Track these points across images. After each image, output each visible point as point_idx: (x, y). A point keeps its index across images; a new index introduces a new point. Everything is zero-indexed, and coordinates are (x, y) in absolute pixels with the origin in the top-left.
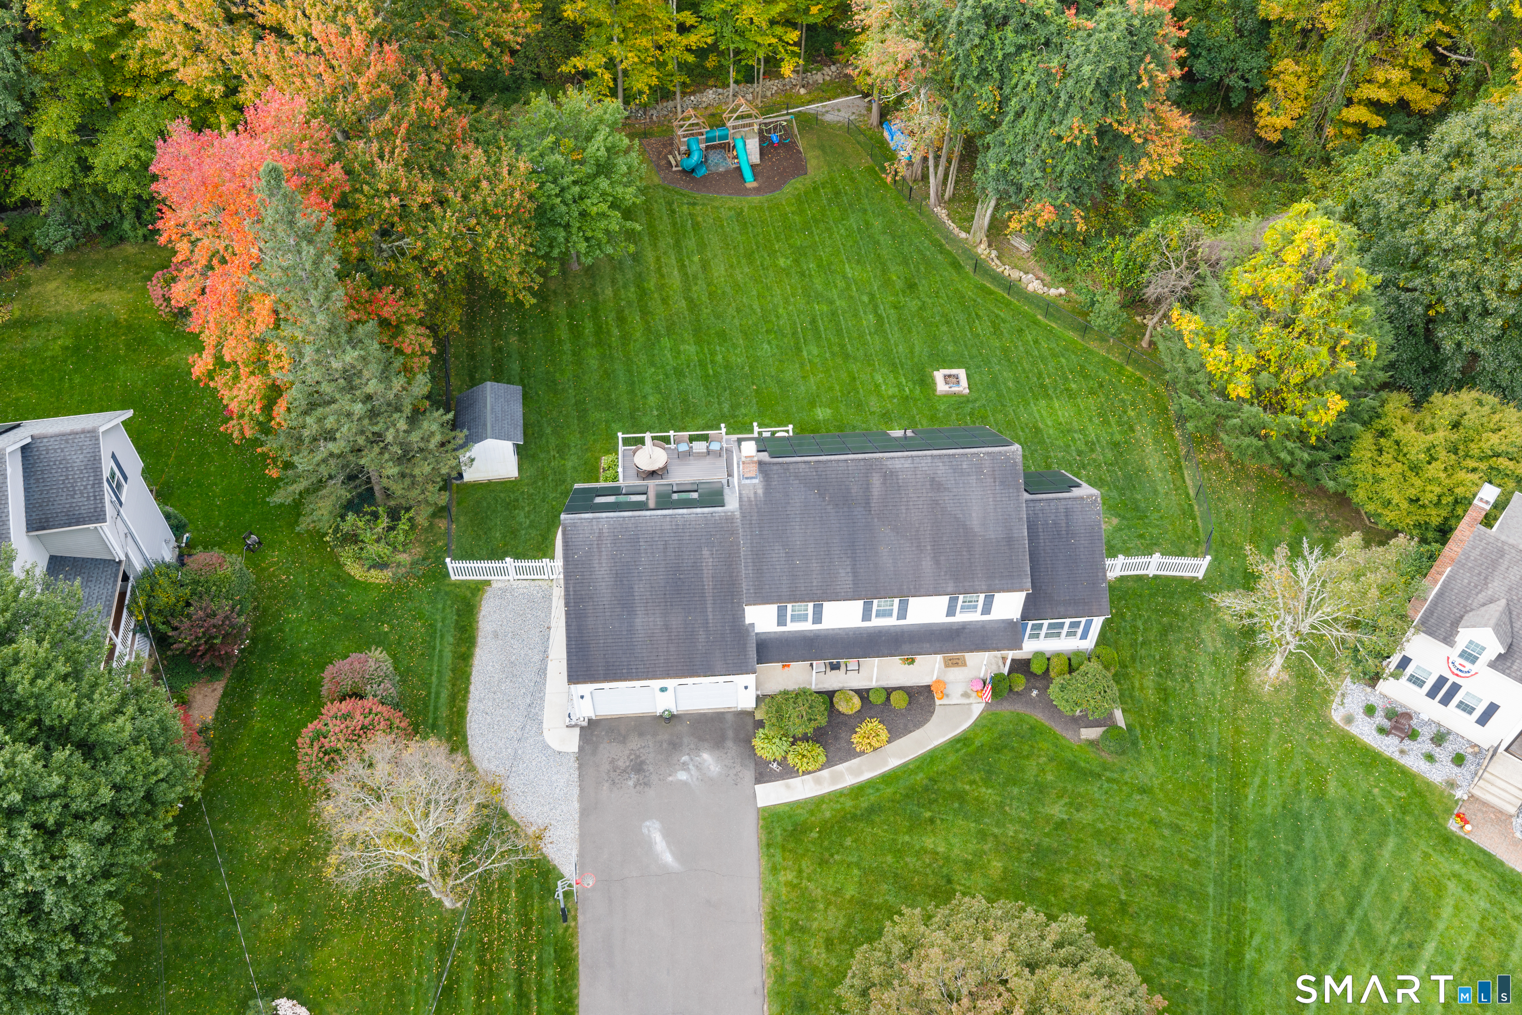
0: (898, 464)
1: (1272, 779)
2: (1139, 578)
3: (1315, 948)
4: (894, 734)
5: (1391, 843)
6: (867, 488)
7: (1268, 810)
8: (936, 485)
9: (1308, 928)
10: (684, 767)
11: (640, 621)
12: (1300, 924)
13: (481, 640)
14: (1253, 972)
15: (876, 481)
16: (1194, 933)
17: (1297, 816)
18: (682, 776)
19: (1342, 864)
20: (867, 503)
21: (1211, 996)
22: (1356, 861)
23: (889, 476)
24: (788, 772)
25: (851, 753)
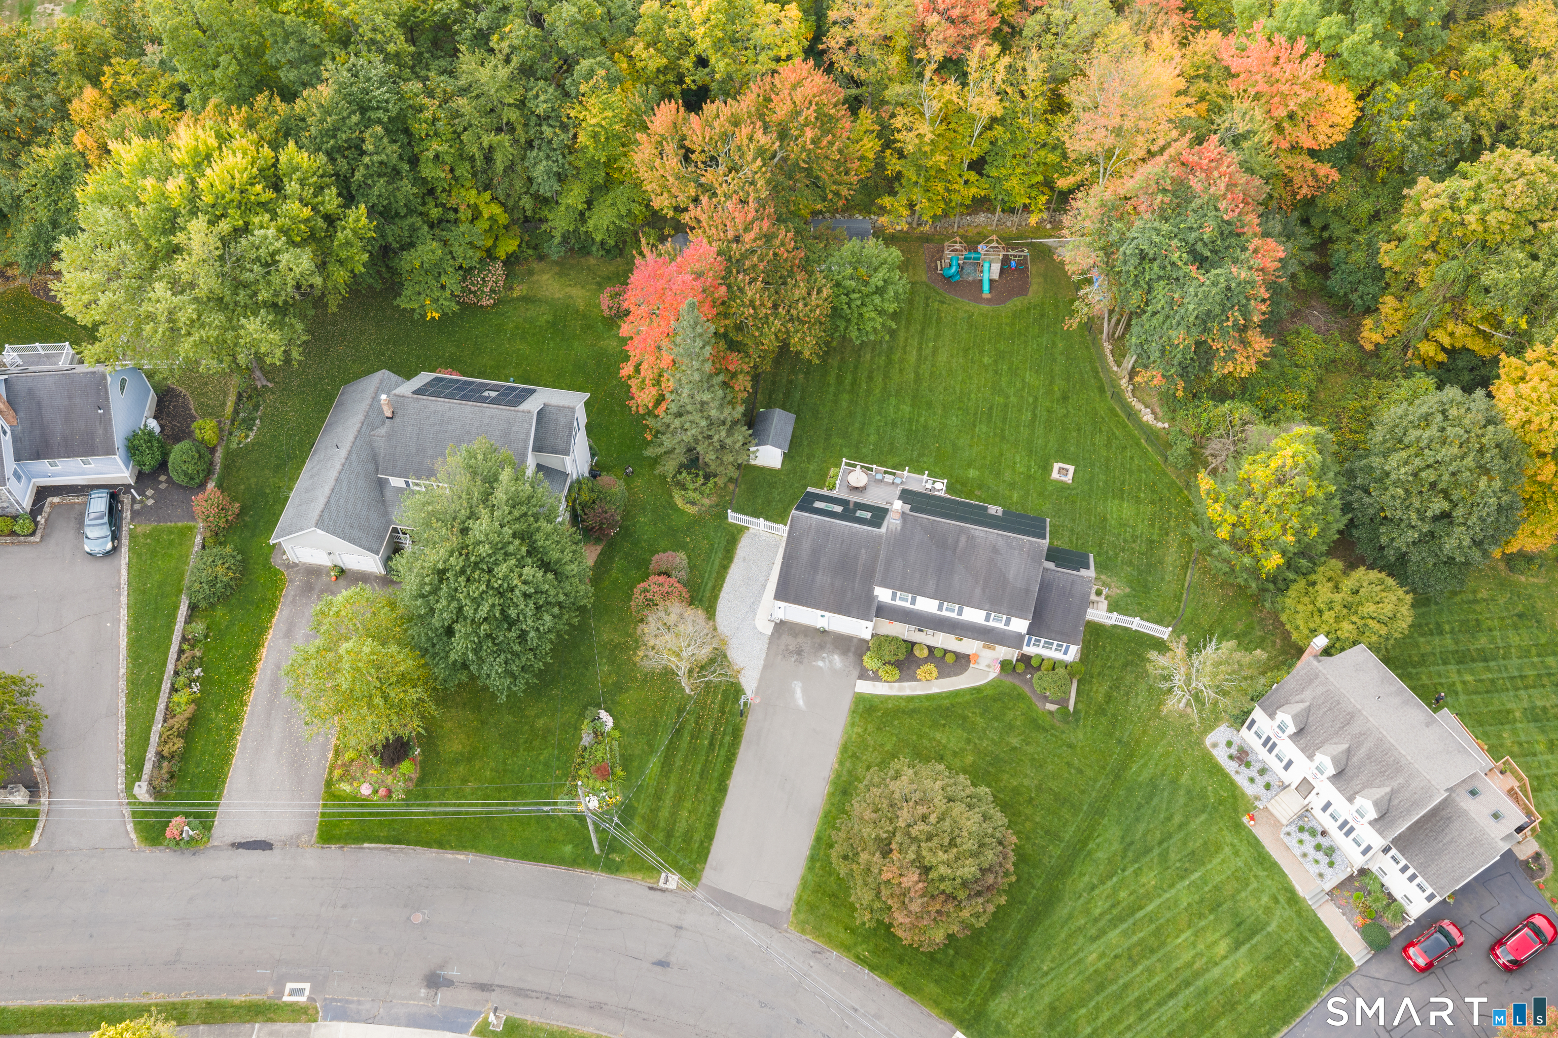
0: (977, 533)
1: (1151, 764)
2: (1126, 629)
3: (1130, 854)
4: (941, 675)
5: (1203, 817)
6: (957, 541)
7: (1140, 779)
8: (995, 550)
9: (1132, 843)
10: (823, 659)
11: (819, 577)
12: (1128, 840)
13: (736, 560)
14: (1089, 853)
15: (963, 539)
16: (1064, 825)
17: (1155, 787)
18: (820, 664)
19: (1169, 818)
20: (955, 550)
21: (1059, 857)
22: (1177, 819)
23: (971, 538)
24: (876, 678)
25: (914, 678)
